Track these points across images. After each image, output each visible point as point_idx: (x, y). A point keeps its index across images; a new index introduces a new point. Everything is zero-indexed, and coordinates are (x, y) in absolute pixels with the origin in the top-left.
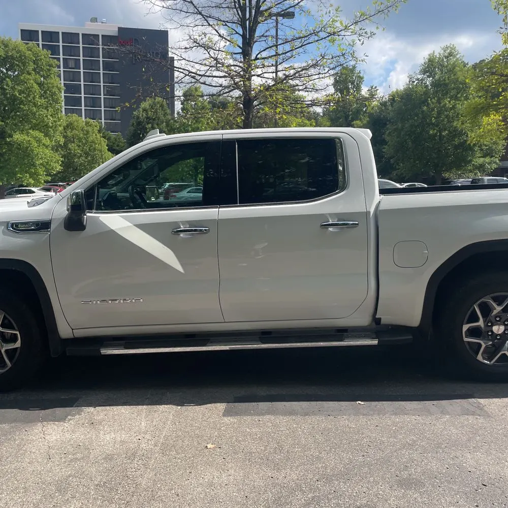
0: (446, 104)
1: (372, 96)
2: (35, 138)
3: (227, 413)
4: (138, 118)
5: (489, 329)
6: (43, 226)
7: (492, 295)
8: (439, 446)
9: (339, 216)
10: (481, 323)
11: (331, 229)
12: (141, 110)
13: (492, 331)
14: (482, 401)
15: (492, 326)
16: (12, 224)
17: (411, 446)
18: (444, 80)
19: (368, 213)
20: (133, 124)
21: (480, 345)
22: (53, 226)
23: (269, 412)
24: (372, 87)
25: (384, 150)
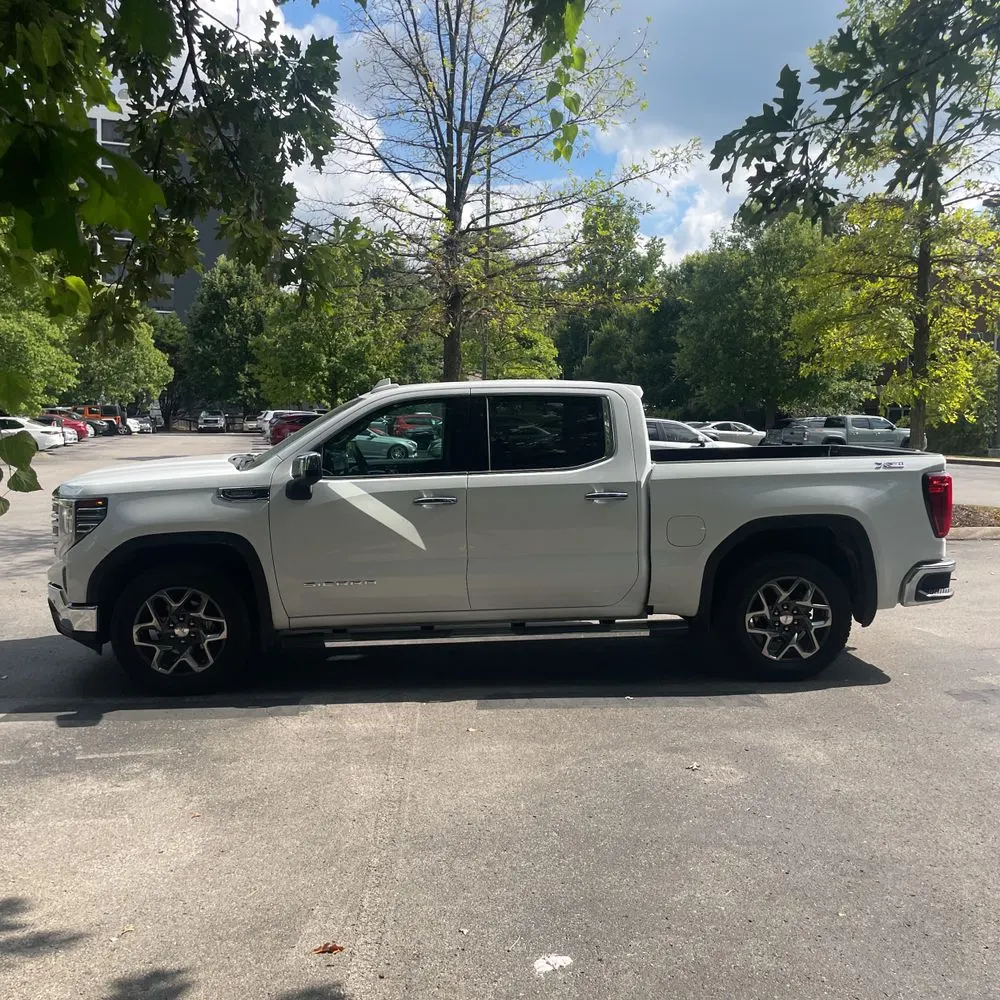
0: (780, 287)
1: (654, 255)
2: (29, 325)
3: (479, 707)
4: (212, 285)
5: (775, 619)
6: (260, 493)
7: (780, 579)
8: (709, 727)
9: (606, 486)
10: (766, 611)
11: (597, 501)
12: (217, 271)
13: (779, 622)
14: (763, 696)
15: (779, 615)
16: (224, 491)
17: (682, 727)
18: (778, 243)
19: (638, 483)
20: (202, 297)
21: (765, 637)
22: (273, 494)
23: (526, 706)
24: (654, 241)
25: (673, 362)
